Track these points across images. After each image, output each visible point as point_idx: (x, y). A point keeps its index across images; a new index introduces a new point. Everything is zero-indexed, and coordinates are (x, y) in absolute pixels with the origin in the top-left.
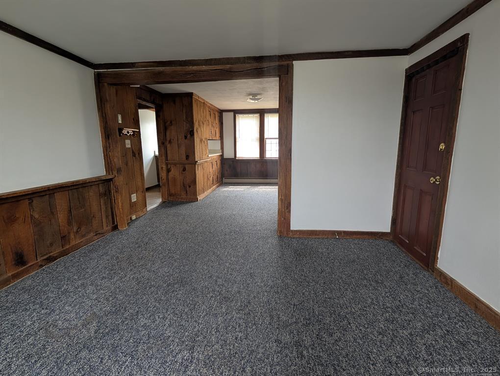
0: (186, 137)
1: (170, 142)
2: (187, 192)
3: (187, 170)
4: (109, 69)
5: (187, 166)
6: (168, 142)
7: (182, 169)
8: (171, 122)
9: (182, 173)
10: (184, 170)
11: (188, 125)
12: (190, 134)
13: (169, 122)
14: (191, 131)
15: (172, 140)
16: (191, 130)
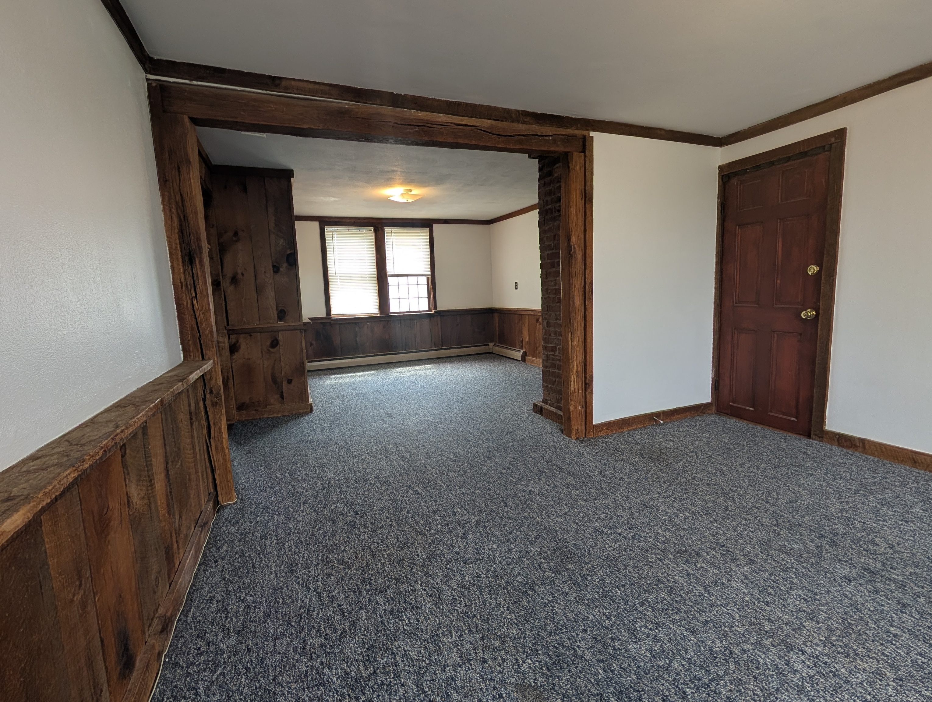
0: (276, 269)
1: (234, 280)
2: (282, 397)
3: (280, 343)
4: (197, 80)
5: (281, 337)
6: (228, 281)
7: (268, 343)
8: (236, 234)
9: (269, 352)
10: (275, 343)
11: (281, 242)
12: (288, 261)
13: (231, 234)
14: (289, 256)
15: (239, 276)
16: (289, 252)
